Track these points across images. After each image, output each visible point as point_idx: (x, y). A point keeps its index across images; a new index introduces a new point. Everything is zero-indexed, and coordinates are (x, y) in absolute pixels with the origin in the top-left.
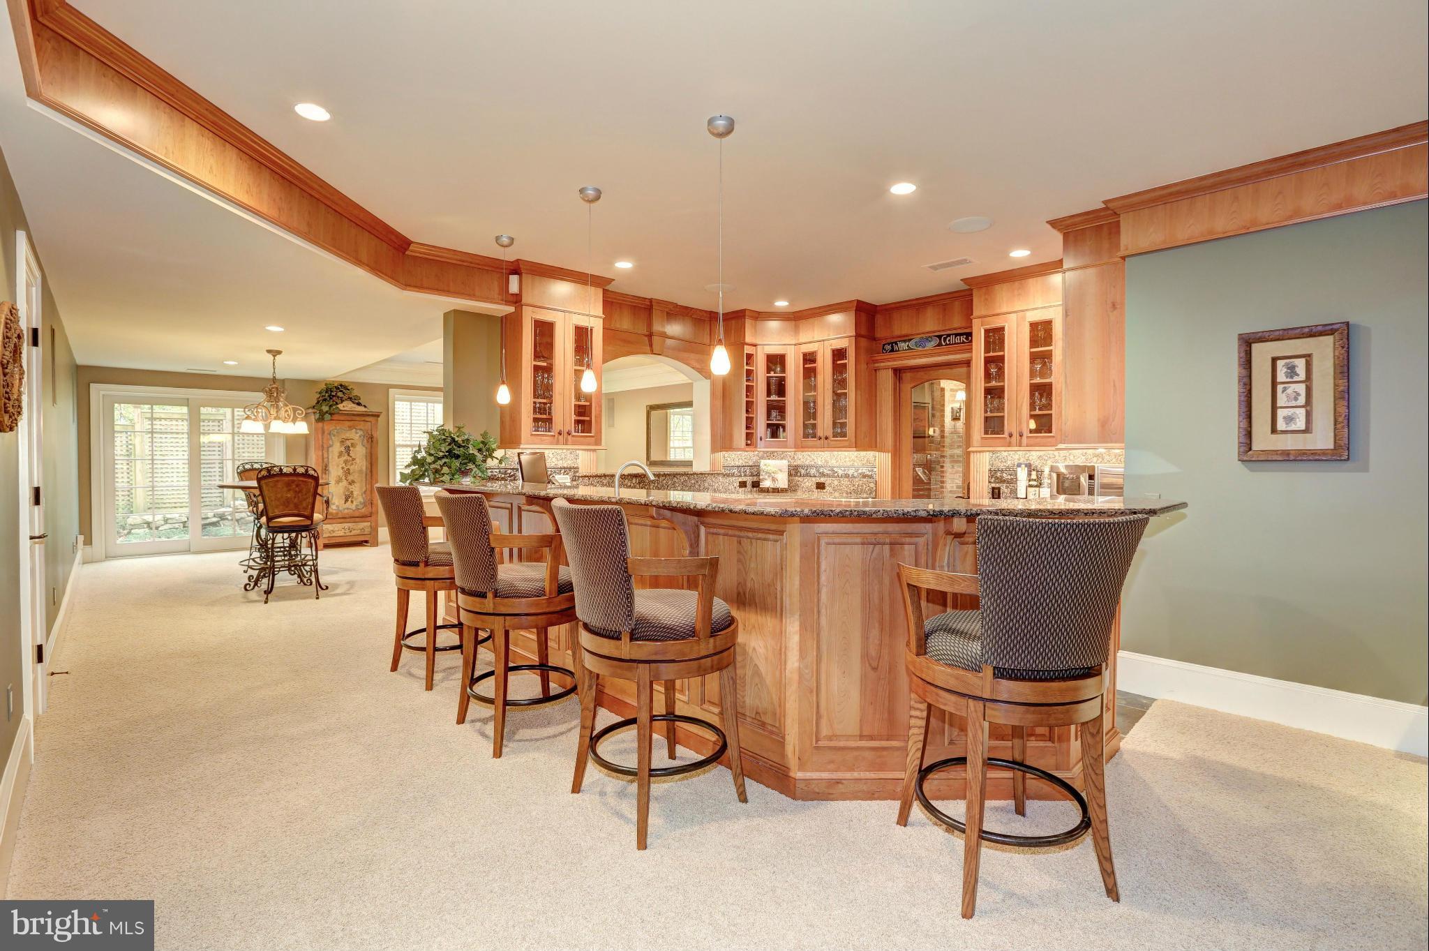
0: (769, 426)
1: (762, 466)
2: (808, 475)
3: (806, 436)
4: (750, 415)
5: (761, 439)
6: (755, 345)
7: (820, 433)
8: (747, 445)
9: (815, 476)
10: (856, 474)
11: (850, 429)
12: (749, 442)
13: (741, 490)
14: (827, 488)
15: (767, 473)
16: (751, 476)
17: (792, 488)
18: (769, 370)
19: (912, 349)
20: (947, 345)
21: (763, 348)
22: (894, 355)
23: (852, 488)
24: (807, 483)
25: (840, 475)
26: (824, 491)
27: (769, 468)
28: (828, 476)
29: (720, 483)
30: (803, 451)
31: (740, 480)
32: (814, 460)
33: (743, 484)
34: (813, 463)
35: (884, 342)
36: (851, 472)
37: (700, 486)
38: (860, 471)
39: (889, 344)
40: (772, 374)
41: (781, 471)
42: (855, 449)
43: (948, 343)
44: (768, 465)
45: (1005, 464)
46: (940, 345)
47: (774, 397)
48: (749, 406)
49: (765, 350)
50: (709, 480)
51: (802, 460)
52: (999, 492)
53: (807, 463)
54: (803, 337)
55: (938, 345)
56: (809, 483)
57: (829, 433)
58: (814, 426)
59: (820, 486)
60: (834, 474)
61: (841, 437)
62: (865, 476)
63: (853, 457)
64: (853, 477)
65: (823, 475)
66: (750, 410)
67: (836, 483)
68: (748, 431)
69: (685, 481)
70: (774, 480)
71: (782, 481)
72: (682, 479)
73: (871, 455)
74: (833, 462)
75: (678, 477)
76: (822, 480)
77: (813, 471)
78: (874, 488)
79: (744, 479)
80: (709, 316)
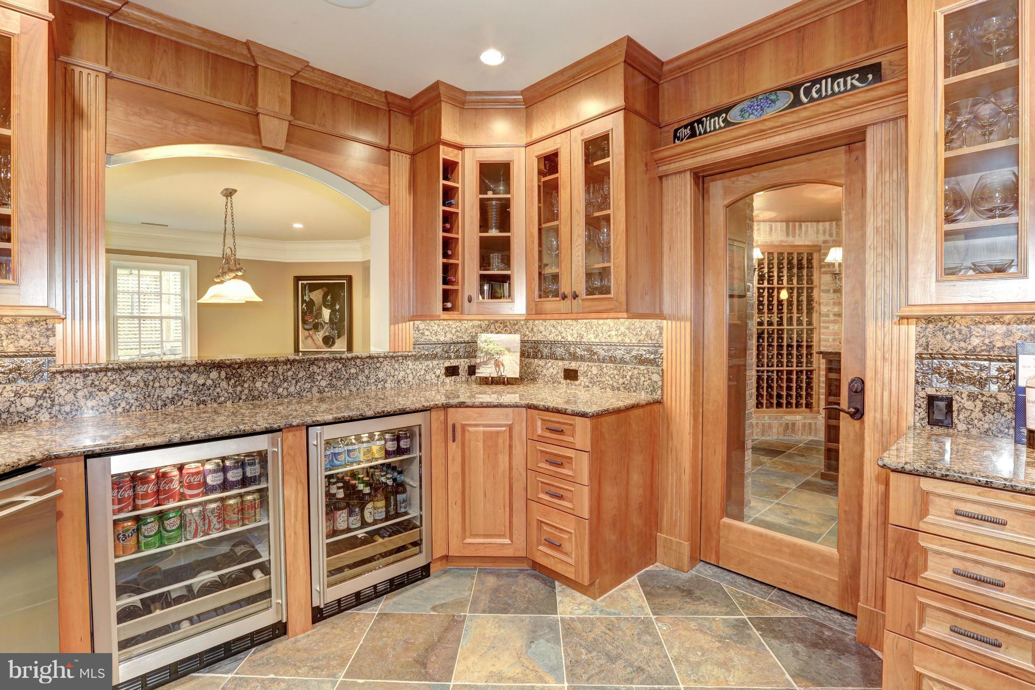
0: (484, 278)
1: (481, 344)
2: (553, 356)
3: (544, 293)
4: (451, 261)
5: (470, 300)
6: (461, 148)
7: (565, 288)
8: (445, 309)
9: (563, 359)
10: (627, 357)
11: (617, 281)
12: (449, 305)
13: (448, 380)
14: (581, 378)
15: (487, 353)
16: (467, 358)
17: (526, 377)
18: (483, 189)
19: (734, 124)
20: (812, 100)
21: (474, 153)
22: (696, 143)
23: (621, 381)
24: (551, 370)
25: (601, 358)
26: (577, 383)
27: (491, 346)
28: (582, 359)
29: (409, 371)
30: (545, 320)
31: (447, 364)
32: (561, 333)
33: (452, 371)
34: (560, 338)
35: (676, 126)
36: (619, 353)
37: (368, 377)
38: (634, 353)
39: (685, 127)
40: (490, 195)
41: (509, 350)
42: (625, 315)
43: (815, 95)
44: (488, 341)
45: (962, 344)
46: (797, 102)
47: (494, 233)
48: (448, 245)
49: (477, 155)
50: (386, 366)
51: (544, 333)
52: (949, 406)
53: (551, 338)
54: (539, 131)
55: (792, 105)
56: (554, 368)
57: (580, 286)
58: (555, 277)
59: (571, 375)
60: (591, 355)
61: (601, 293)
62: (642, 361)
63: (623, 329)
64: (623, 361)
65: (574, 357)
66: (450, 252)
67: (595, 371)
68: (447, 287)
69: (337, 370)
70: (498, 364)
71: (511, 367)
72: (330, 367)
73: (654, 325)
74: (590, 337)
75: (321, 364)
76: (573, 365)
77: (560, 351)
78: (660, 383)
79: (454, 363)
80: (383, 100)
